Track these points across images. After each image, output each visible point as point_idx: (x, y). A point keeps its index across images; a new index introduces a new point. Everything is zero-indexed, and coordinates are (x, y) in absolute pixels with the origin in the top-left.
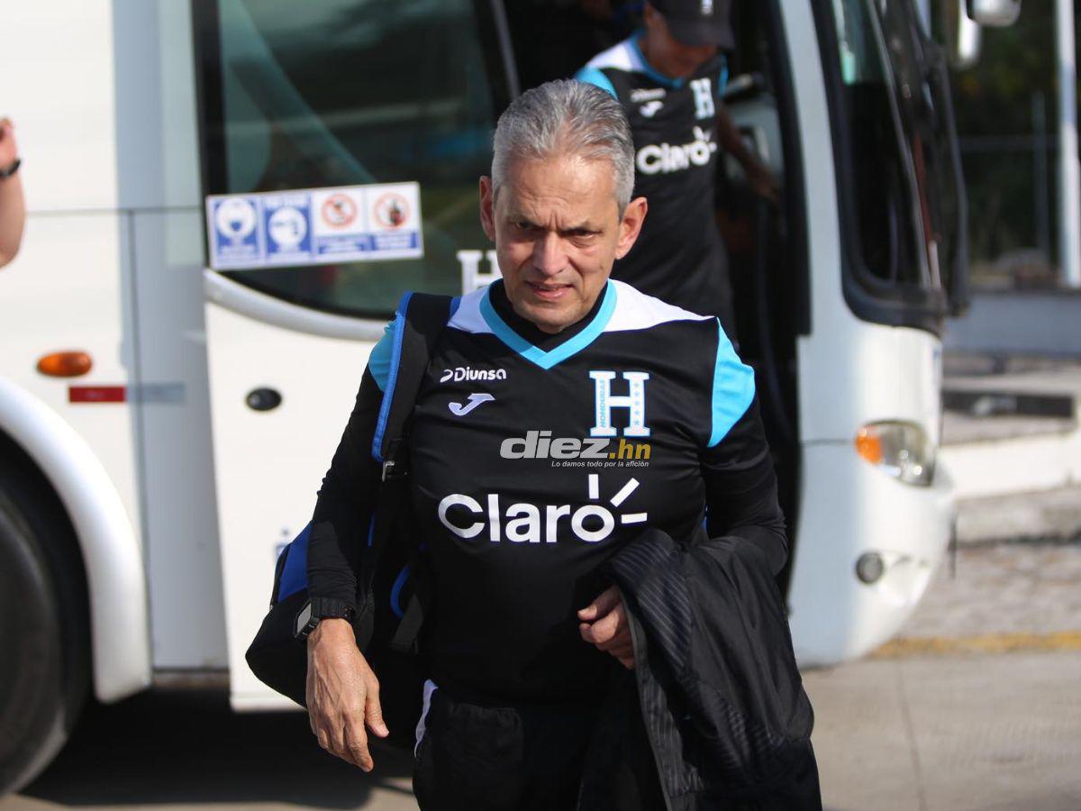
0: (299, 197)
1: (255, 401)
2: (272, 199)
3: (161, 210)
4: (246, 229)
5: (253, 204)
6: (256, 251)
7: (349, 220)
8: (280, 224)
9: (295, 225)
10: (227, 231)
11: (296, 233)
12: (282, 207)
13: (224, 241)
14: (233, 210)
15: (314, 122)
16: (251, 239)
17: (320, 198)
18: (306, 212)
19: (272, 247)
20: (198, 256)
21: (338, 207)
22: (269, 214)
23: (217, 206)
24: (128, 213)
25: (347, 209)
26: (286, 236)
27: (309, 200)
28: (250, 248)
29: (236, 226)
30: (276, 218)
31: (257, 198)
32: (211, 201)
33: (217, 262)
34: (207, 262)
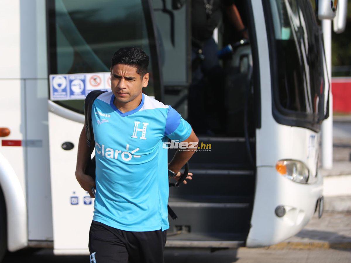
0: (81, 76)
1: (65, 146)
2: (72, 76)
3: (36, 79)
4: (63, 87)
5: (65, 78)
6: (66, 94)
7: (99, 84)
8: (75, 85)
10: (56, 87)
11: (80, 88)
12: (76, 79)
13: (55, 90)
14: (59, 80)
15: (87, 48)
16: (64, 90)
17: (89, 76)
18: (84, 81)
19: (72, 93)
20: (46, 95)
21: (95, 79)
22: (71, 81)
23: (53, 78)
24: (24, 80)
25: (98, 80)
27: (85, 77)
28: (64, 93)
29: (60, 85)
30: (73, 83)
31: (67, 76)
32: (51, 76)
33: (53, 98)
34: (49, 98)
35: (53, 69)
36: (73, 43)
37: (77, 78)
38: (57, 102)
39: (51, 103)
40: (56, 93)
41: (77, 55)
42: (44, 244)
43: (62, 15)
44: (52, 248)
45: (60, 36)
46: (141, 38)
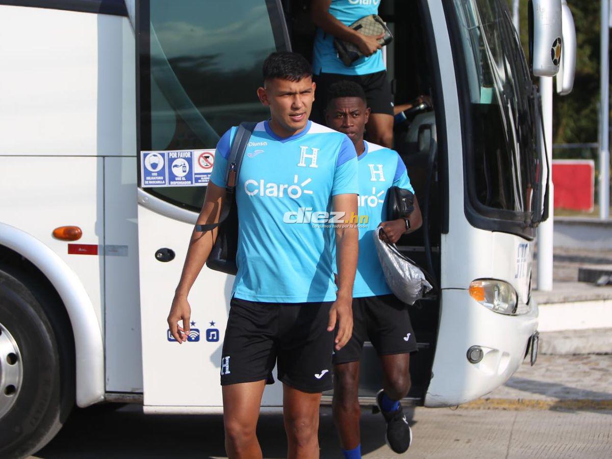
0: (186, 153)
1: (160, 255)
3: (120, 156)
4: (159, 168)
5: (163, 155)
6: (164, 180)
7: (211, 166)
8: (176, 166)
9: (183, 166)
11: (184, 170)
12: (178, 157)
13: (148, 173)
14: (153, 158)
16: (161, 173)
17: (197, 153)
18: (189, 161)
19: (173, 177)
21: (206, 159)
23: (145, 155)
24: (102, 157)
25: (210, 160)
26: (179, 172)
27: (192, 154)
28: (161, 178)
29: (154, 166)
30: (175, 163)
31: (166, 152)
34: (139, 184)
36: (176, 105)
37: (180, 156)
38: (149, 190)
40: (148, 178)
41: (180, 121)
42: (129, 398)
43: (160, 62)
44: (141, 403)
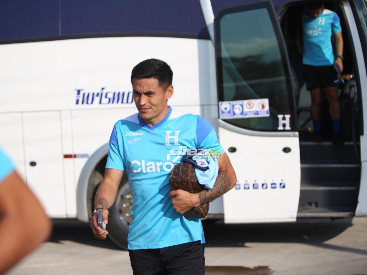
0: (240, 102)
1: (230, 150)
2: (234, 103)
3: (210, 105)
4: (228, 110)
5: (230, 104)
6: (231, 115)
7: (252, 107)
8: (236, 108)
9: (239, 108)
10: (224, 110)
11: (240, 110)
12: (237, 104)
13: (223, 112)
14: (225, 105)
15: (244, 83)
16: (229, 112)
17: (245, 102)
18: (242, 106)
19: (234, 114)
20: (217, 116)
21: (250, 104)
22: (233, 106)
23: (221, 104)
24: (202, 106)
25: (252, 105)
26: (237, 111)
27: (243, 103)
28: (229, 114)
29: (226, 109)
30: (235, 107)
31: (231, 102)
32: (220, 103)
33: (221, 117)
34: (219, 117)
35: (221, 98)
36: (235, 80)
38: (225, 120)
39: (220, 121)
40: (223, 114)
41: (237, 88)
42: (218, 217)
43: (226, 60)
44: (223, 219)
45: (225, 76)
46: (280, 75)
